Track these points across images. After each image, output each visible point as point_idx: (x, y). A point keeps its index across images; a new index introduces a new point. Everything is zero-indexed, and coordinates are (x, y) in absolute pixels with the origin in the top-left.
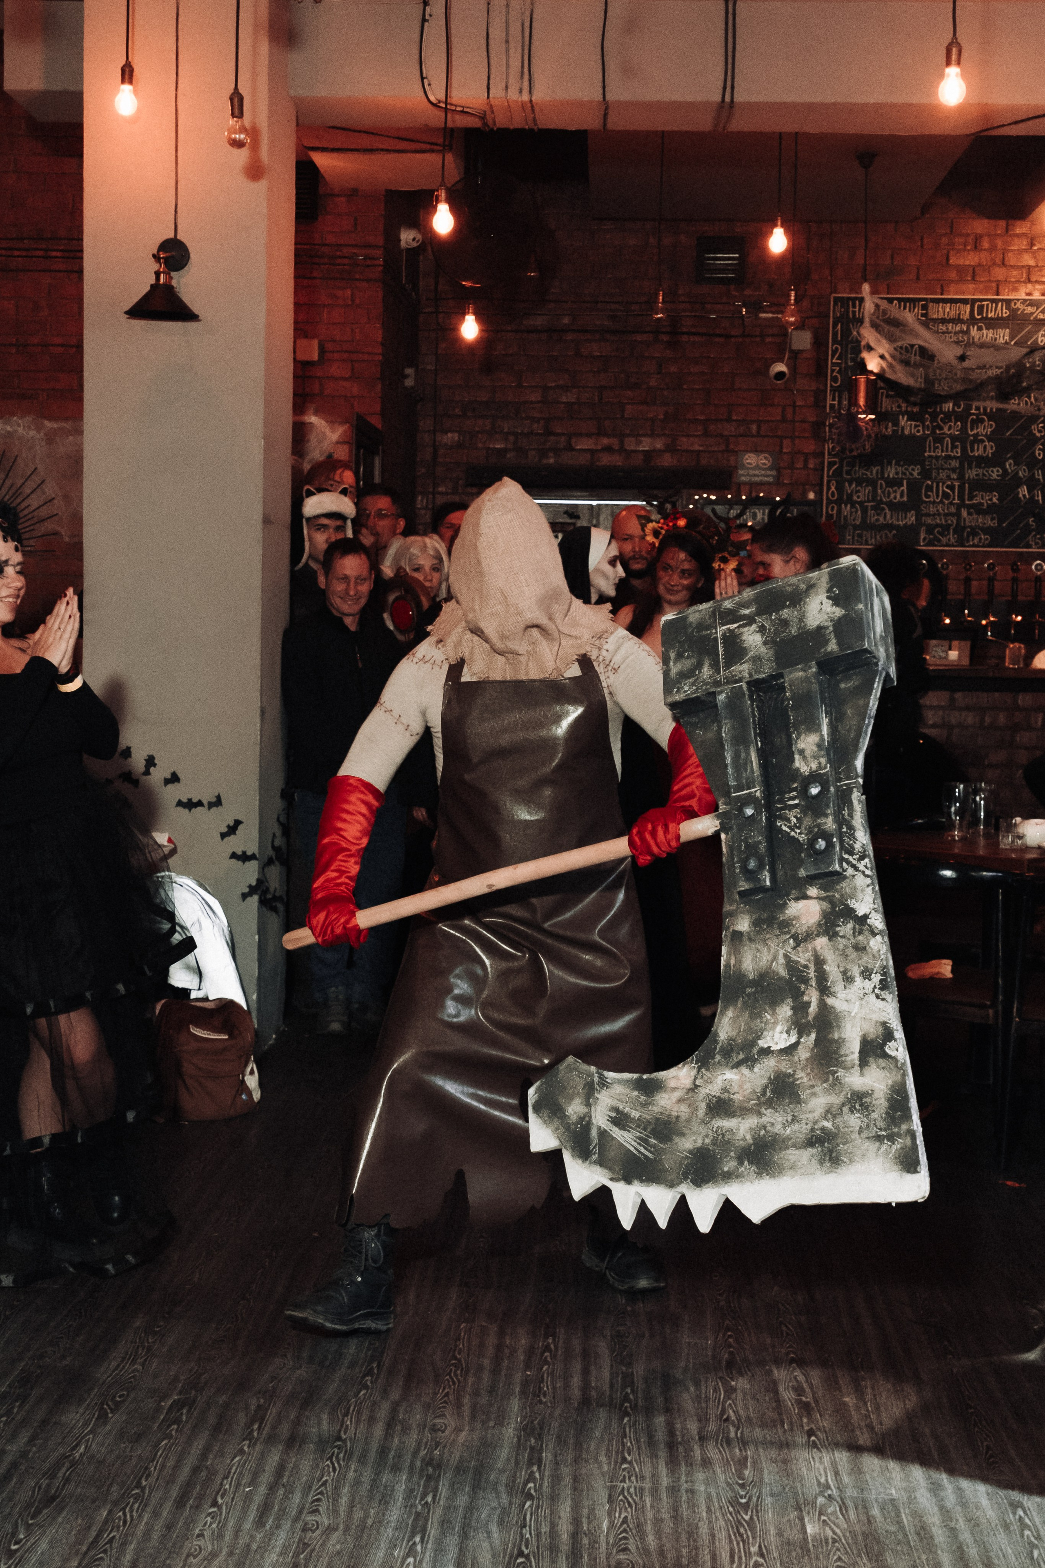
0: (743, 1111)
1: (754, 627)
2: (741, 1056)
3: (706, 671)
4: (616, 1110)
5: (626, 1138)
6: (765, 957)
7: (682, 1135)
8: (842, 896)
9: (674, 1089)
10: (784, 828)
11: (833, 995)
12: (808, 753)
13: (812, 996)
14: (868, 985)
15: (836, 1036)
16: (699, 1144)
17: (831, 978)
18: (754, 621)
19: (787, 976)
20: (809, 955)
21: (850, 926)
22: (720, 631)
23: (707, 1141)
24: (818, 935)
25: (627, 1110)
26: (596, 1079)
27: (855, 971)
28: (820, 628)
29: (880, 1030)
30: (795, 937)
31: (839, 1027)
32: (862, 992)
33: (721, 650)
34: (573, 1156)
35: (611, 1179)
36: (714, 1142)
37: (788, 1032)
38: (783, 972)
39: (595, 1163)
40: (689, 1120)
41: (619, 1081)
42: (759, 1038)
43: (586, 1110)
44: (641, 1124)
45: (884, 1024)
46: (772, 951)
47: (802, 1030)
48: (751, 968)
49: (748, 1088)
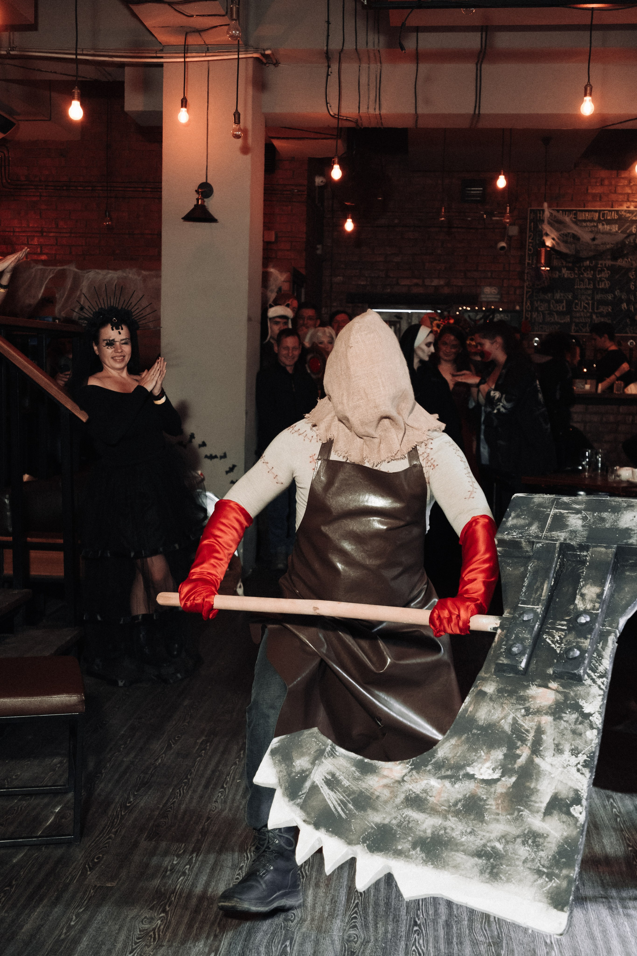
0: (433, 811)
1: (579, 515)
2: (449, 773)
3: (533, 529)
4: (333, 775)
5: (330, 797)
6: (497, 714)
7: (375, 809)
8: (576, 695)
9: (385, 777)
10: (548, 640)
11: (542, 757)
12: (587, 597)
13: (524, 753)
14: (573, 760)
15: (532, 786)
16: (386, 821)
17: (545, 745)
18: (581, 513)
19: (510, 733)
20: (533, 724)
21: (575, 716)
22: (553, 511)
23: (394, 822)
24: (546, 714)
25: (341, 778)
26: (328, 749)
27: (567, 747)
28: (628, 529)
29: (572, 794)
30: (527, 710)
31: (537, 780)
32: (567, 763)
33: (549, 521)
34: (283, 794)
35: (304, 821)
36: (399, 825)
37: (494, 770)
38: (507, 728)
39: (298, 805)
40: (386, 802)
41: (345, 757)
42: (469, 765)
43: (309, 766)
44: (347, 791)
45: (576, 791)
46: (505, 712)
47: (506, 771)
48: (483, 717)
49: (444, 796)
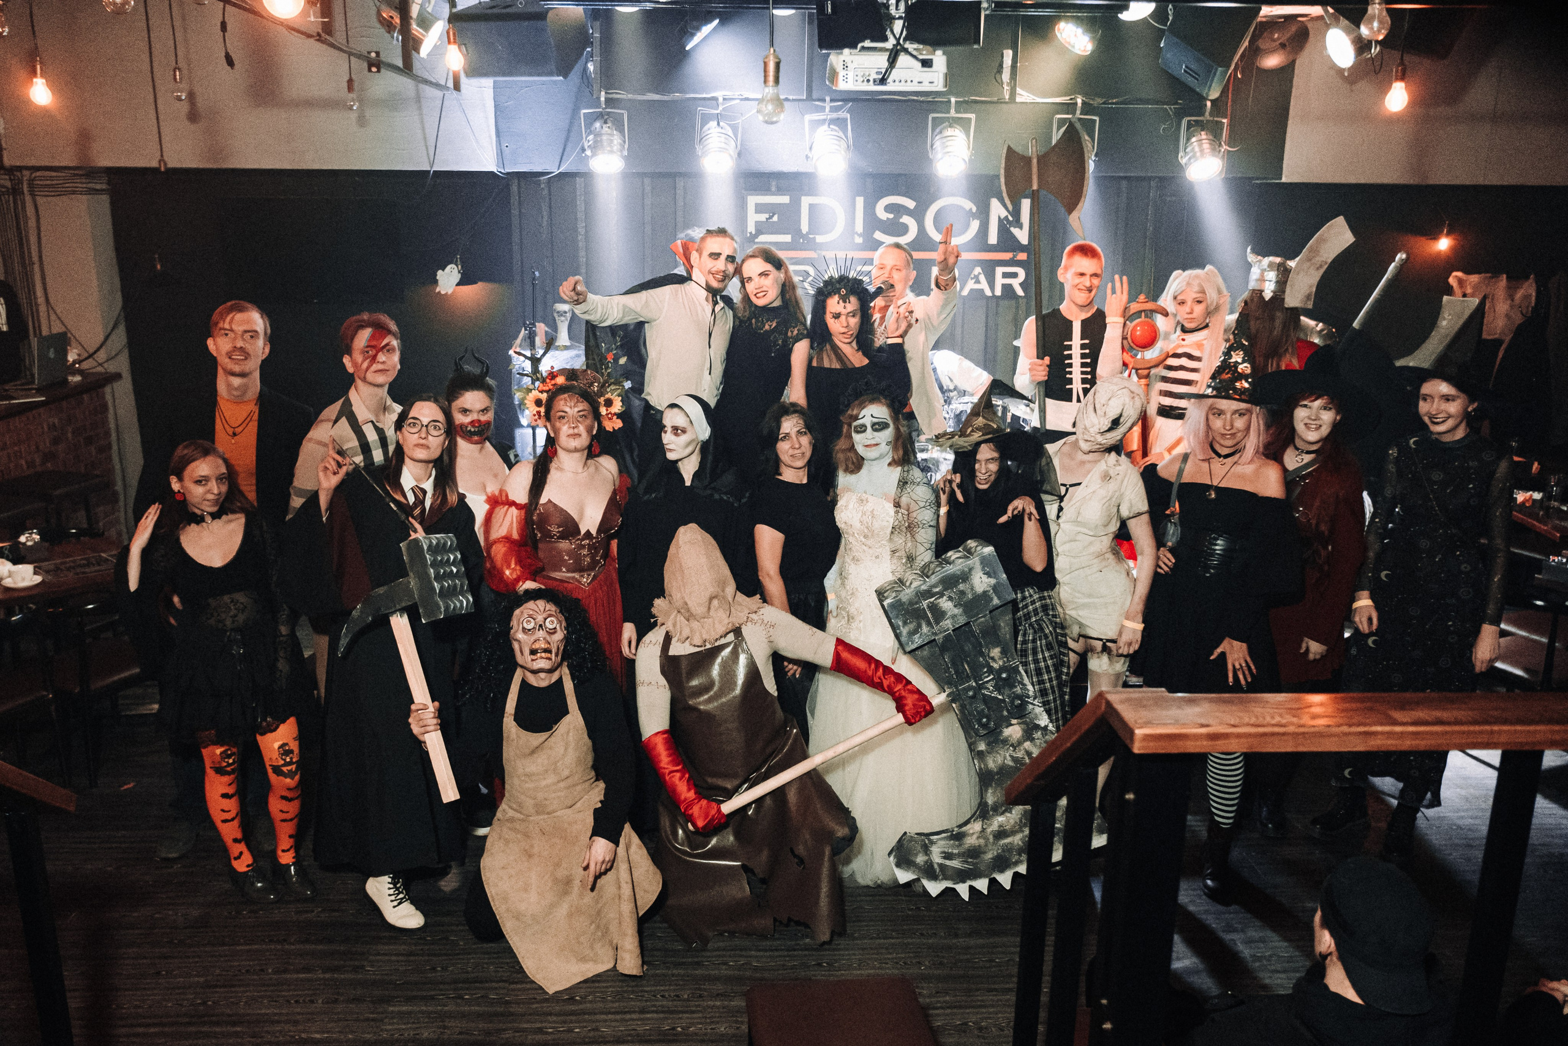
0: (1013, 833)
1: (945, 598)
3: (925, 629)
4: (944, 852)
5: (955, 864)
6: (1000, 760)
7: (985, 853)
8: (1030, 720)
9: (973, 834)
10: (986, 693)
12: (996, 658)
16: (995, 854)
18: (944, 595)
20: (1022, 752)
21: (1039, 733)
22: (925, 604)
24: (1024, 741)
25: (950, 851)
26: (926, 842)
28: (985, 592)
30: (1012, 745)
33: (930, 615)
34: (926, 880)
35: (953, 884)
36: (1003, 851)
38: (1011, 763)
39: (942, 879)
40: (986, 845)
41: (941, 839)
43: (925, 858)
44: (959, 855)
46: (1002, 756)
48: (993, 767)
49: (1012, 822)
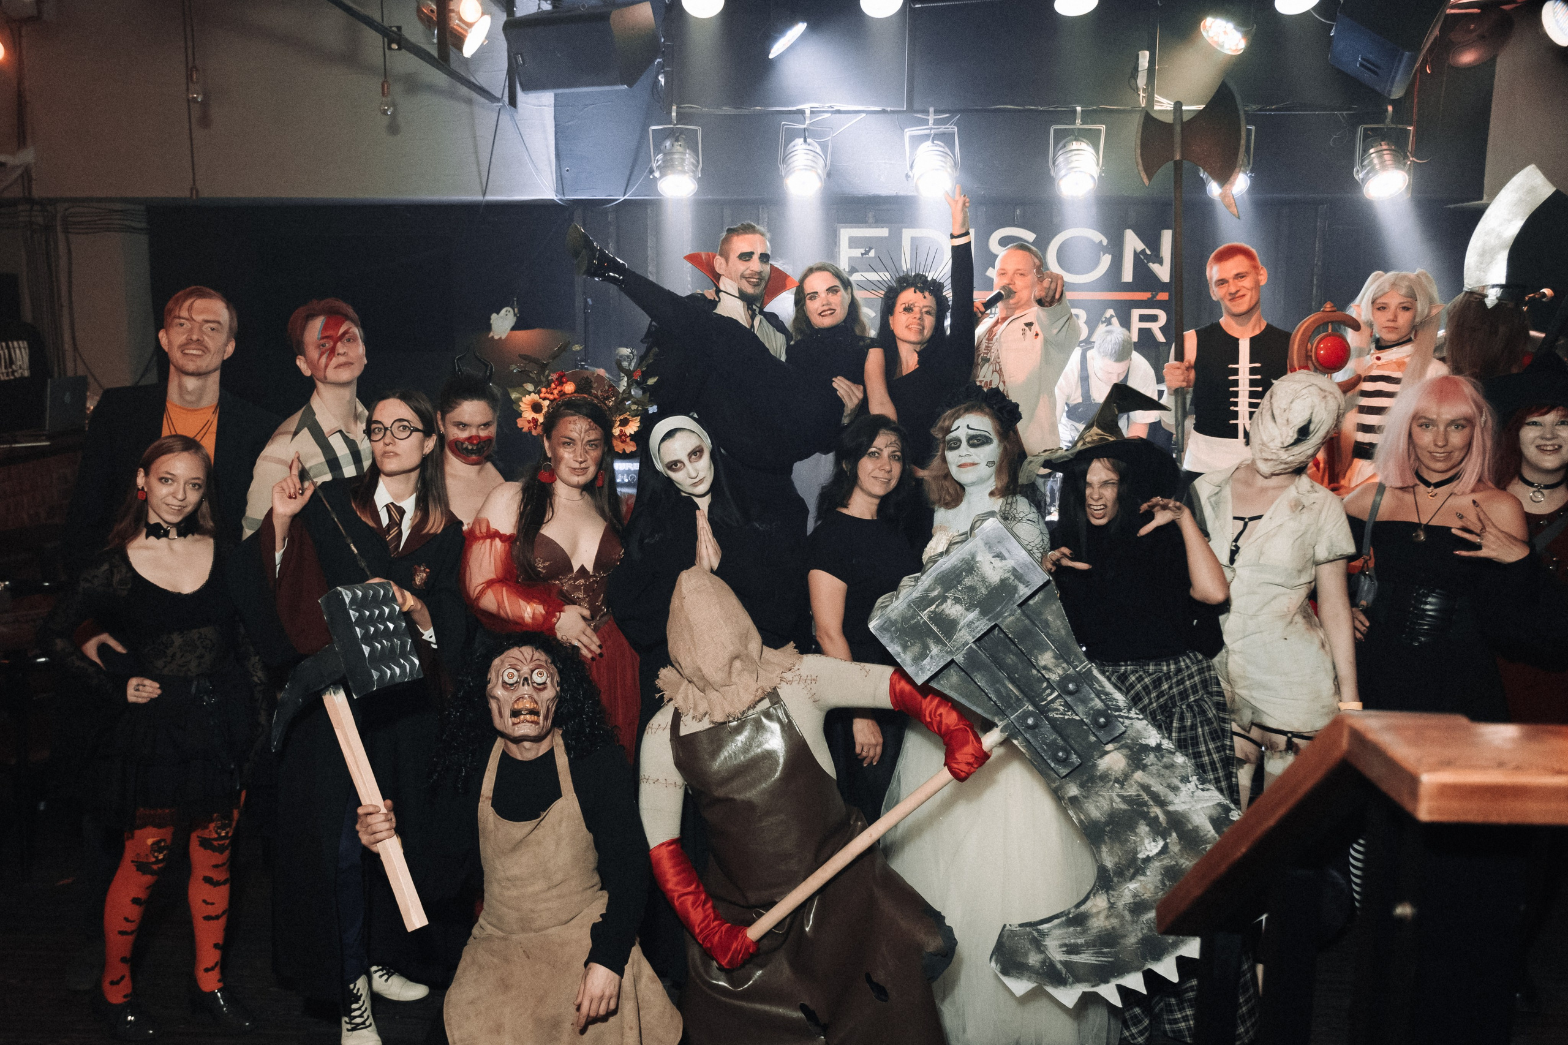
1: (949, 601)
2: (1132, 871)
3: (935, 650)
4: (1065, 945)
5: (1086, 958)
6: (1105, 804)
7: (1123, 936)
8: (1132, 740)
9: (1099, 913)
10: (1056, 716)
11: (1171, 803)
12: (1050, 666)
13: (1156, 811)
14: (1191, 786)
15: (1190, 827)
16: (1140, 935)
17: (1161, 794)
18: (947, 597)
19: (1129, 808)
20: (1135, 787)
21: (1152, 756)
22: (924, 615)
23: (1145, 931)
24: (1133, 772)
25: (1072, 941)
26: (1036, 934)
27: (1176, 782)
28: (1003, 581)
29: (1219, 809)
30: (1117, 781)
31: (1188, 821)
32: (1190, 792)
33: (935, 629)
34: (1055, 987)
35: (1093, 986)
36: (1150, 930)
37: (1154, 841)
38: (1124, 806)
39: (1073, 983)
40: (1122, 925)
41: (1055, 927)
42: (1136, 853)
43: (1043, 956)
44: (1087, 945)
45: (1219, 804)
46: (1107, 797)
47: (1164, 835)
48: (1099, 815)
49: (1151, 887)
